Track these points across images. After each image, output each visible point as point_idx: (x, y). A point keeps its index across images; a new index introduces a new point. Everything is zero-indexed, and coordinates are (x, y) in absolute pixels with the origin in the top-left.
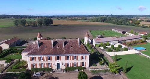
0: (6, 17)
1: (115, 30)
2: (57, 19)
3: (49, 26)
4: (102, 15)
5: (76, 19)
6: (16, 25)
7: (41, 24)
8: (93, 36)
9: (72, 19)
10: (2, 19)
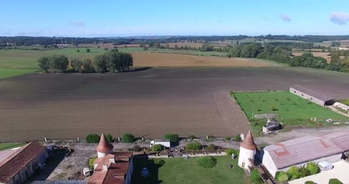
0: (23, 44)
1: (299, 93)
2: (141, 46)
3: (124, 71)
4: (246, 37)
5: (187, 49)
6: (45, 69)
7: (105, 68)
8: (251, 121)
9: (177, 48)
10: (15, 48)
